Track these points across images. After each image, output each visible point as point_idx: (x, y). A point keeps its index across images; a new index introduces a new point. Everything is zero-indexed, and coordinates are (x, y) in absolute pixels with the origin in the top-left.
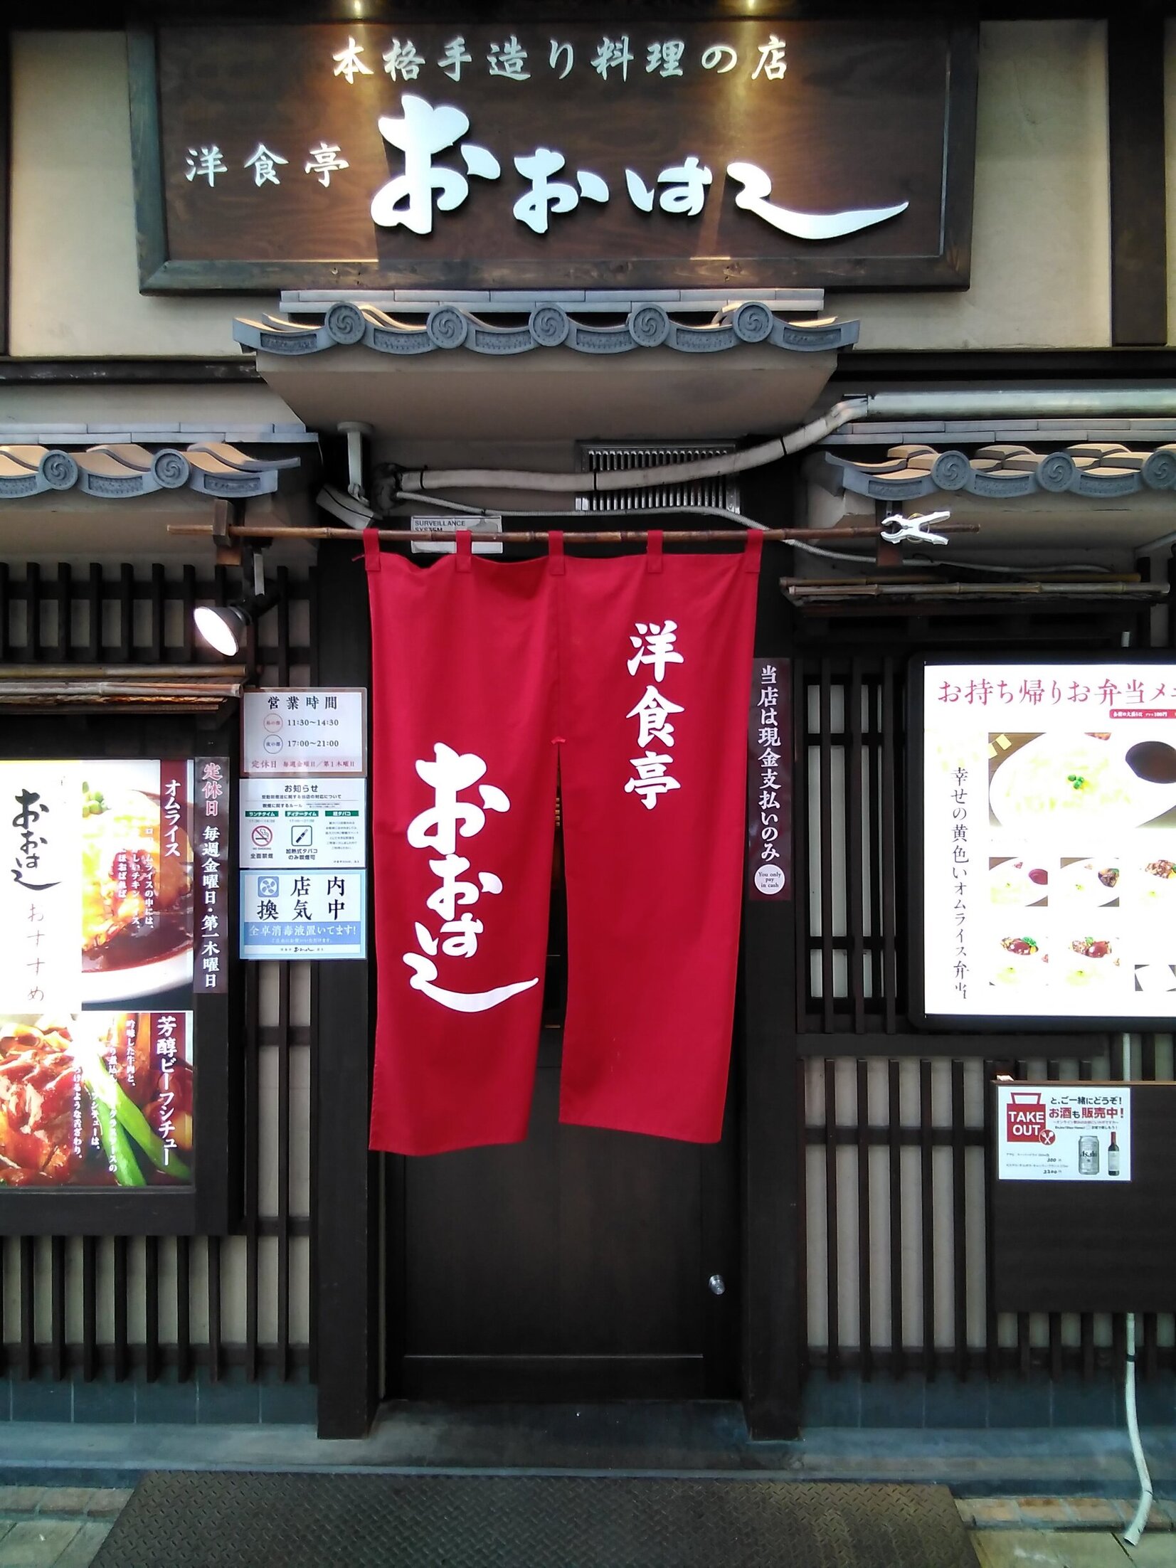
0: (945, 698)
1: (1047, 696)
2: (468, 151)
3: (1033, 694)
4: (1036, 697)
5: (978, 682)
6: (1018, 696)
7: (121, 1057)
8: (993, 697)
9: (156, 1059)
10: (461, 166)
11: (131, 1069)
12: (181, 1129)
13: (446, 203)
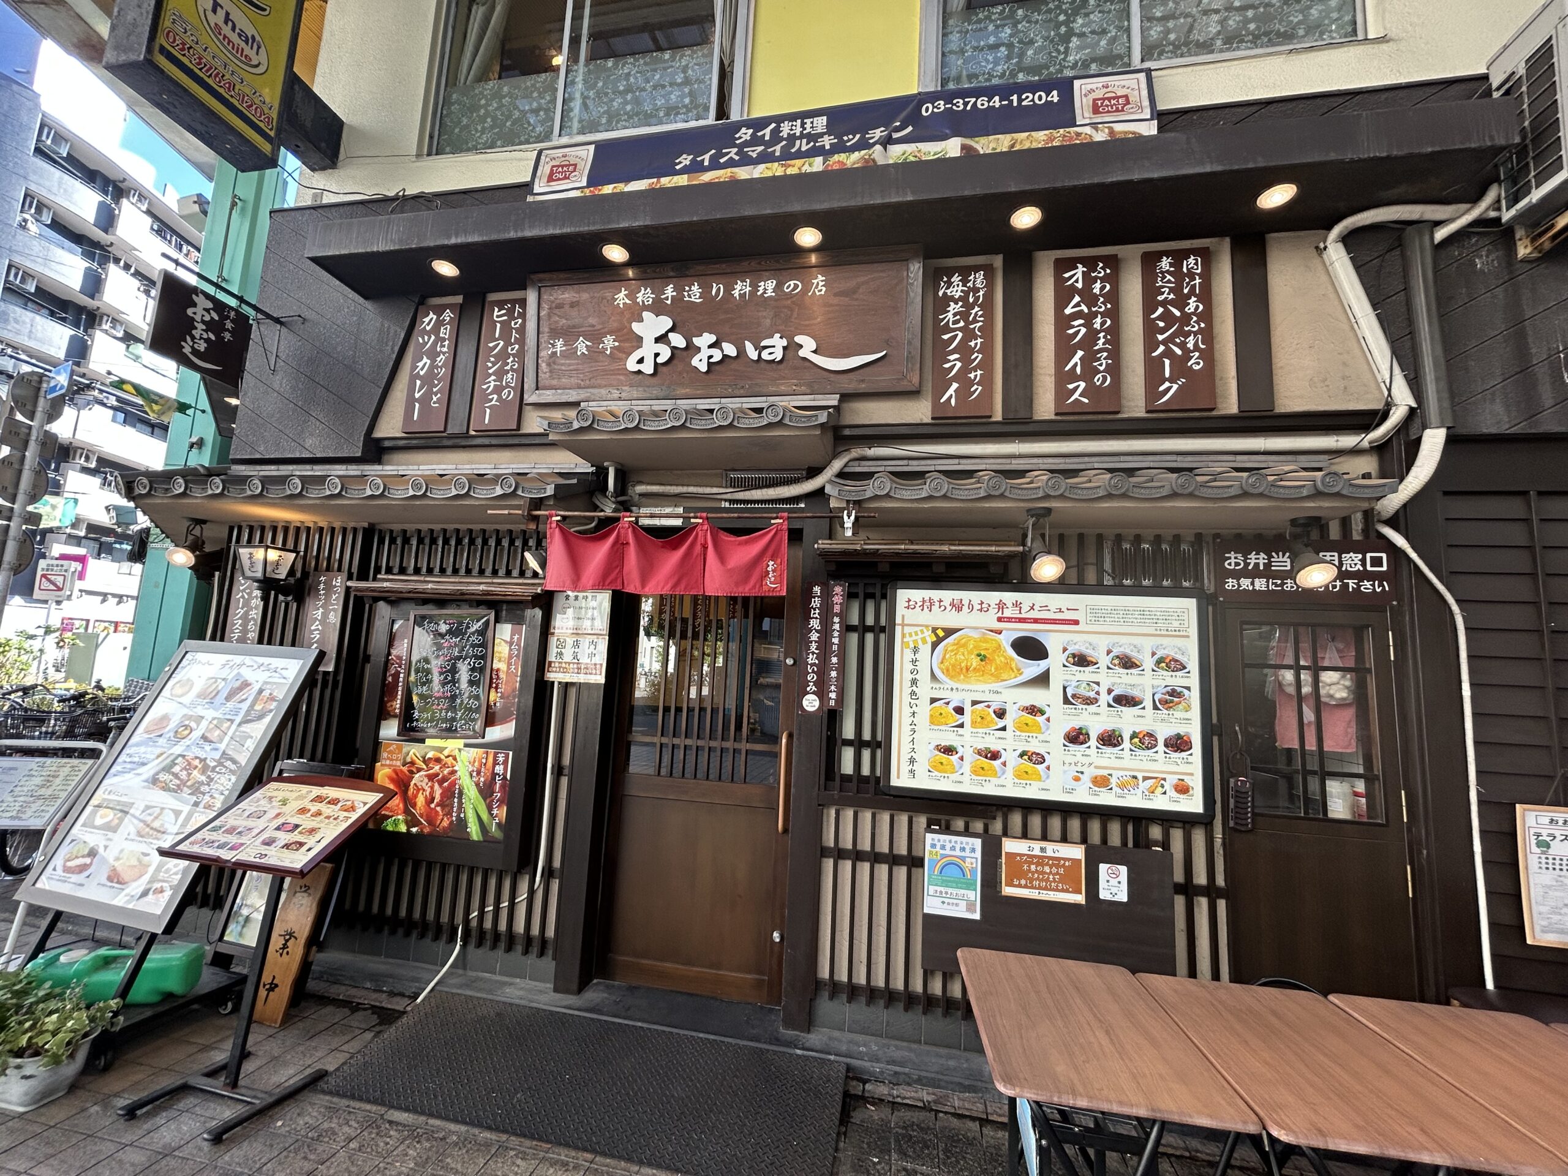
0: (908, 608)
1: (965, 608)
2: (672, 336)
3: (958, 607)
4: (959, 609)
5: (927, 598)
6: (949, 608)
7: (479, 773)
8: (935, 608)
9: (494, 775)
10: (668, 343)
11: (482, 779)
12: (501, 813)
13: (660, 360)
